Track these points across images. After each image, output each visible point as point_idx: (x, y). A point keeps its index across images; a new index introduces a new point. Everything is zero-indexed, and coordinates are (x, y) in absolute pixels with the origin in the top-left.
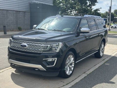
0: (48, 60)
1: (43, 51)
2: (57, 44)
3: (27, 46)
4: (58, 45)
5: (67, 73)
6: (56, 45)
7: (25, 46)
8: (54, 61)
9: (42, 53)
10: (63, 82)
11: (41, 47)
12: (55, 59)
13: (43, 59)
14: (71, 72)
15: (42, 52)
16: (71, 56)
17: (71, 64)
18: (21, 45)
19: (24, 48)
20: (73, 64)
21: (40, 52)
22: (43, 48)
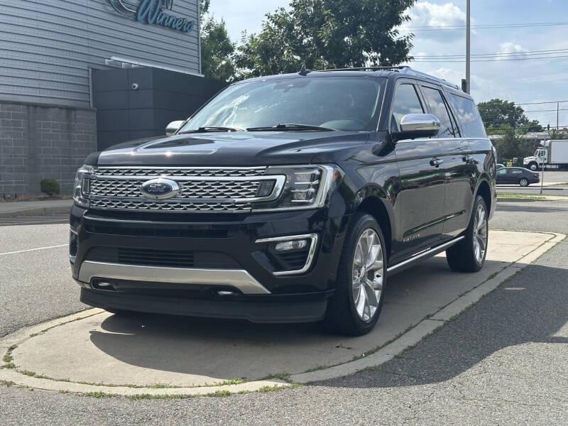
0: (276, 243)
1: (255, 205)
2: (317, 172)
3: (175, 187)
4: (319, 177)
5: (360, 310)
6: (313, 178)
7: (167, 189)
8: (305, 251)
9: (250, 214)
10: (349, 348)
11: (245, 187)
12: (309, 240)
13: (258, 241)
14: (374, 310)
15: (247, 210)
16: (370, 233)
17: (371, 274)
18: (146, 189)
19: (160, 197)
20: (376, 273)
21: (240, 208)
22: (252, 190)
